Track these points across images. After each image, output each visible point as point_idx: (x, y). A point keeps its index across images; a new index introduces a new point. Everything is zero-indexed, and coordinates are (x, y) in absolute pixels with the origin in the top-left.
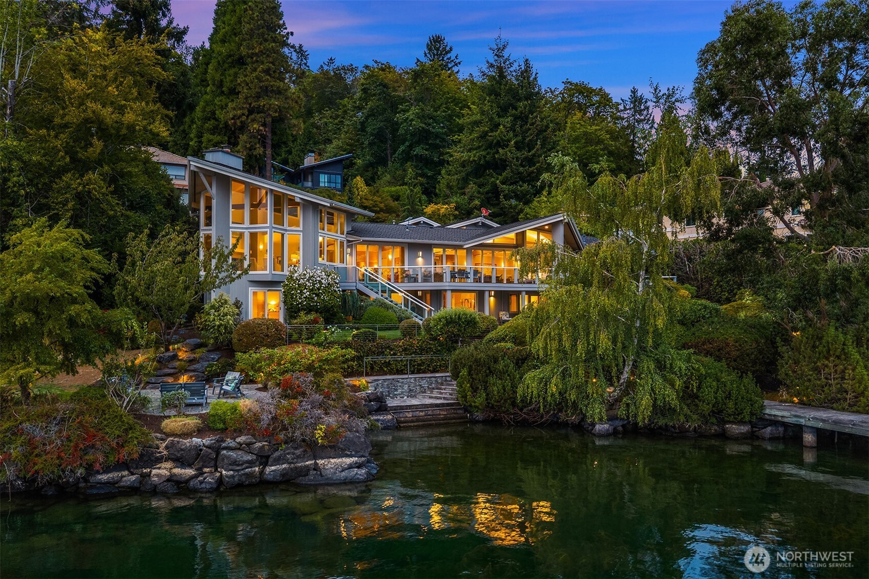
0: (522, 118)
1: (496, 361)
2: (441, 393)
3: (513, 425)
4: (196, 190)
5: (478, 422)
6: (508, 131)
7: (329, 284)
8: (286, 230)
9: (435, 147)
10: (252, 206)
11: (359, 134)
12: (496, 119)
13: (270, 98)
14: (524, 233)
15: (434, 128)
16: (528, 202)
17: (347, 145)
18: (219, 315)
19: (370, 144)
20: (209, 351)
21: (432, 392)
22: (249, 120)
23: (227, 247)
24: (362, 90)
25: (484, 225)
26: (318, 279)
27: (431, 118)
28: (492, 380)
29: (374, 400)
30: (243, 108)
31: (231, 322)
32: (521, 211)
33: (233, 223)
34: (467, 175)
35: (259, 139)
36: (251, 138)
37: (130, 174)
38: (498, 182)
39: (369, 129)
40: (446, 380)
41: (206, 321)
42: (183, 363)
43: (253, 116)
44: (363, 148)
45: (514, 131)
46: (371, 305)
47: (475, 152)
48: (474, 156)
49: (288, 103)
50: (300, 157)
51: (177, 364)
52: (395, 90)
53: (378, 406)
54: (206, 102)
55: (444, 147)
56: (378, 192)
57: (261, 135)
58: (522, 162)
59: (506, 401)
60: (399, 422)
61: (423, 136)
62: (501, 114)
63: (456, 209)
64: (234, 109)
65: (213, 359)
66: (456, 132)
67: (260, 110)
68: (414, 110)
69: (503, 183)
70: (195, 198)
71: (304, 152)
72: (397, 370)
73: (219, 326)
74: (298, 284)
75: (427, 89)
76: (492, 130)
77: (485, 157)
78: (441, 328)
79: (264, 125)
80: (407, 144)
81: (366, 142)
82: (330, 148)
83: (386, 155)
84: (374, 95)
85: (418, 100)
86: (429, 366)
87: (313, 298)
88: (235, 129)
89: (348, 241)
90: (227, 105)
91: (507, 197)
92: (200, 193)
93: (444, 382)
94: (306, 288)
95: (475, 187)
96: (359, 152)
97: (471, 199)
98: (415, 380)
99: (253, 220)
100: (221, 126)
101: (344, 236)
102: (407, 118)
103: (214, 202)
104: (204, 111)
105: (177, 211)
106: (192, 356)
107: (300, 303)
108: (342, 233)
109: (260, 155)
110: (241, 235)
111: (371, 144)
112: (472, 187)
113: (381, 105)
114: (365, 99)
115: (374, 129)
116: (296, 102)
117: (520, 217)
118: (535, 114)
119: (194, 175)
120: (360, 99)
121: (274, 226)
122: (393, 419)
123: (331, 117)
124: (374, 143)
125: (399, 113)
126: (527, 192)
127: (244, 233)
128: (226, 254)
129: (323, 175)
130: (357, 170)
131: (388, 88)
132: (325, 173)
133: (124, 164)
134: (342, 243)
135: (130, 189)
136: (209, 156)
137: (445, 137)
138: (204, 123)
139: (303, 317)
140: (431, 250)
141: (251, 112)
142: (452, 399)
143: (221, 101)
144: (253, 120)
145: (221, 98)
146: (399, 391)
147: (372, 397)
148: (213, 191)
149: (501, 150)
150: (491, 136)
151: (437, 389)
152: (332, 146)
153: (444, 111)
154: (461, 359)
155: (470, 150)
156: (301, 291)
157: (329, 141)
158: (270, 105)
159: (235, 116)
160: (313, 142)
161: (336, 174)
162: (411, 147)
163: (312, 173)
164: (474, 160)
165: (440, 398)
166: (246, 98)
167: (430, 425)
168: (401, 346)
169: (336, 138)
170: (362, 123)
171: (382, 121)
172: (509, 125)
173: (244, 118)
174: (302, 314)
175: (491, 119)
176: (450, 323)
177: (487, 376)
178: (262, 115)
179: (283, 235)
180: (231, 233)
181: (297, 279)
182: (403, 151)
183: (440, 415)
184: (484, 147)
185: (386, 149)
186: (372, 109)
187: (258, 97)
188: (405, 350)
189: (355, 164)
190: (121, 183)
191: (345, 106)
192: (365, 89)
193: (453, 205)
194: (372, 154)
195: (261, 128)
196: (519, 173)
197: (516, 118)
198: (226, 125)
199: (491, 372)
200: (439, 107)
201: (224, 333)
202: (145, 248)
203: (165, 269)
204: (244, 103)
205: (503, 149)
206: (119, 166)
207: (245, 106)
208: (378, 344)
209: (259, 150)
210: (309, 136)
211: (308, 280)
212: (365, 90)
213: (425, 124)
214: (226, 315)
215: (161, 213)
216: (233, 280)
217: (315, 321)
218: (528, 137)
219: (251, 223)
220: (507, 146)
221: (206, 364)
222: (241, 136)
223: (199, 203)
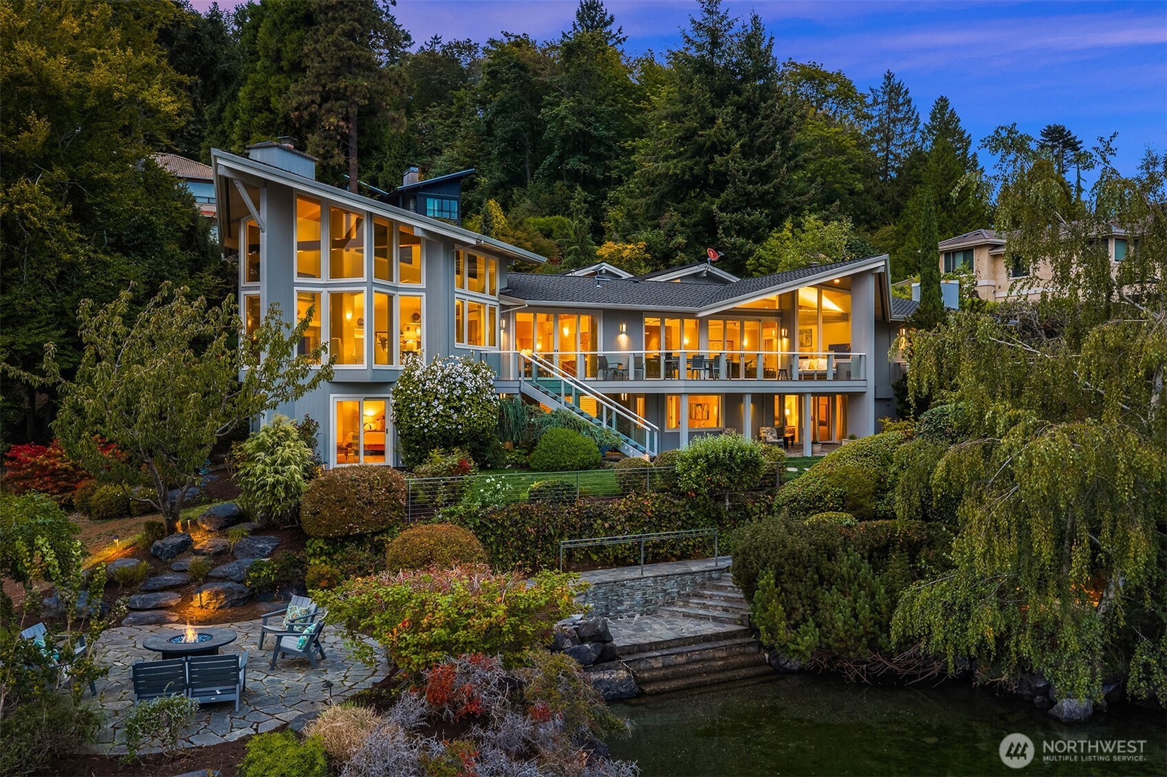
0: (750, 109)
1: (831, 555)
2: (705, 607)
3: (866, 685)
4: (231, 216)
5: (790, 672)
6: (728, 128)
7: (477, 389)
8: (396, 289)
9: (597, 158)
10: (335, 244)
11: (484, 140)
12: (710, 110)
13: (355, 76)
14: (794, 295)
15: (596, 129)
16: (759, 240)
17: (466, 155)
18: (274, 462)
19: (500, 153)
20: (255, 532)
21: (686, 604)
22: (323, 112)
23: (288, 326)
24: (489, 73)
25: (711, 277)
26: (459, 379)
27: (591, 115)
28: (830, 596)
29: (591, 639)
30: (313, 92)
31: (298, 476)
32: (751, 253)
33: (300, 275)
34: (663, 197)
35: (339, 141)
36: (325, 138)
37: (106, 183)
38: (714, 207)
39: (498, 132)
40: (711, 579)
41: (247, 474)
42: (200, 558)
43: (328, 105)
44: (489, 161)
45: (737, 127)
46: (550, 422)
47: (675, 161)
48: (674, 167)
49: (383, 85)
50: (394, 174)
51: (191, 561)
52: (536, 74)
53: (599, 651)
54: (255, 83)
55: (610, 158)
56: (521, 223)
57: (341, 135)
58: (750, 178)
59: (858, 640)
60: (640, 682)
61: (580, 143)
62: (715, 101)
63: (646, 252)
64: (299, 93)
65: (263, 550)
66: (628, 136)
67: (339, 95)
68: (566, 104)
69: (722, 209)
70: (229, 231)
71: (402, 167)
72: (616, 557)
73: (274, 486)
74: (423, 391)
75: (585, 71)
76: (703, 128)
77: (691, 169)
78: (698, 476)
79: (346, 119)
80: (556, 153)
81: (495, 152)
82: (439, 161)
83: (524, 170)
84: (507, 81)
85: (572, 89)
86: (673, 547)
87: (450, 417)
88: (301, 126)
89: (503, 307)
90: (287, 88)
91: (727, 231)
92: (238, 221)
93: (709, 580)
94: (436, 398)
95: (676, 217)
96: (483, 166)
97: (671, 235)
98: (655, 582)
99: (336, 272)
100: (279, 121)
101: (496, 298)
102: (557, 115)
103: (263, 237)
104: (252, 98)
105: (203, 254)
106: (222, 542)
107: (427, 426)
108: (492, 293)
109: (339, 165)
110: (314, 297)
111: (502, 154)
112: (671, 217)
113: (516, 96)
114: (492, 88)
115: (506, 132)
116: (396, 83)
117: (748, 262)
118: (770, 102)
119: (226, 185)
120: (486, 88)
121: (375, 280)
122: (629, 678)
123: (440, 116)
124: (507, 153)
125: (544, 107)
126: (759, 223)
127: (319, 293)
128: (286, 339)
129: (432, 200)
130: (481, 193)
131: (526, 71)
132: (435, 197)
133: (94, 165)
134: (492, 310)
135: (108, 213)
136: (256, 154)
137: (611, 143)
138: (252, 117)
139: (439, 459)
140: (641, 321)
141: (325, 99)
142: (730, 621)
143: (278, 82)
144: (329, 111)
145: (278, 77)
146: (627, 604)
147: (586, 632)
148: (262, 216)
149: (717, 158)
150: (702, 136)
151: (697, 595)
152: (443, 158)
153: (611, 106)
154: (757, 548)
155: (666, 159)
156: (428, 403)
157: (439, 152)
158: (356, 87)
159: (300, 105)
160: (413, 152)
161: (449, 199)
162: (561, 159)
163: (415, 198)
164: (675, 174)
165: (706, 618)
166: (318, 76)
167: (700, 685)
168: (622, 512)
169: (447, 146)
170: (489, 124)
171: (517, 120)
172: (729, 119)
173: (314, 108)
174: (436, 454)
175: (702, 110)
176: (715, 466)
177: (815, 587)
178: (343, 103)
179: (390, 297)
180: (295, 294)
181: (419, 380)
182: (551, 164)
183: (714, 659)
184: (689, 154)
185: (523, 163)
186: (502, 103)
187: (336, 74)
188: (630, 518)
189: (477, 183)
190: (88, 201)
191: (460, 99)
192: (492, 72)
193: (642, 244)
194: (504, 169)
195: (342, 123)
196: (746, 194)
197: (740, 107)
198: (287, 118)
199: (821, 577)
200: (603, 99)
201: (285, 499)
202: (121, 329)
203: (159, 377)
204: (315, 84)
205: (721, 155)
206: (83, 169)
207: (315, 89)
208: (580, 509)
209: (339, 159)
210: (409, 145)
211: (441, 382)
212: (493, 74)
213: (584, 124)
214: (286, 462)
215: (173, 256)
216: (300, 390)
217: (461, 469)
218: (760, 137)
219: (333, 276)
220: (728, 151)
221: (247, 562)
222: (309, 136)
223: (237, 238)
